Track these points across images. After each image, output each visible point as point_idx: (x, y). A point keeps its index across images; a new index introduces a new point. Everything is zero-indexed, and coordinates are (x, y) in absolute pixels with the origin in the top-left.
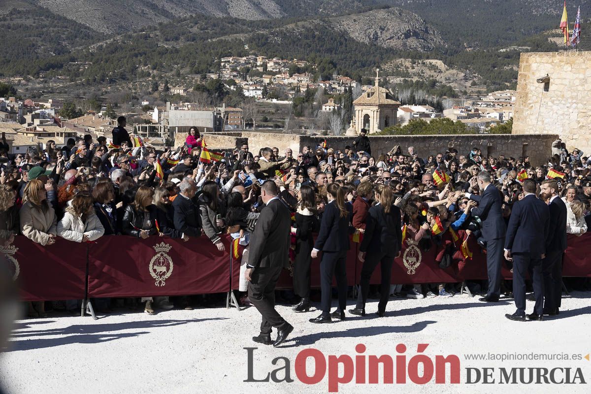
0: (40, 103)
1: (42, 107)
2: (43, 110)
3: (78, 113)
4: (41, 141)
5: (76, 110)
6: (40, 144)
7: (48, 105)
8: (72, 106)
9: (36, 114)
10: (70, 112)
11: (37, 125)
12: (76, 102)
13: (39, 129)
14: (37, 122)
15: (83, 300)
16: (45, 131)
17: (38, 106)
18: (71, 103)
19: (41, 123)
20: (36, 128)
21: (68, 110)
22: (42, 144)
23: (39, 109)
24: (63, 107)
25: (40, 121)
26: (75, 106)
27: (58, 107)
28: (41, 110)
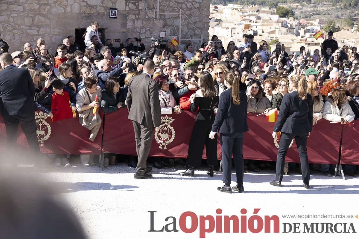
0: (311, 22)
1: (312, 24)
2: (312, 27)
3: (337, 29)
4: (310, 48)
5: (335, 26)
6: (309, 51)
7: (316, 23)
8: (333, 24)
9: (307, 29)
10: (331, 28)
11: (308, 37)
12: (336, 22)
13: (309, 40)
14: (308, 34)
15: (337, 165)
16: (313, 42)
17: (309, 23)
18: (332, 22)
19: (311, 35)
20: (306, 40)
21: (330, 27)
22: (310, 50)
23: (310, 26)
24: (326, 25)
25: (310, 34)
26: (335, 24)
27: (322, 24)
28: (311, 27)
